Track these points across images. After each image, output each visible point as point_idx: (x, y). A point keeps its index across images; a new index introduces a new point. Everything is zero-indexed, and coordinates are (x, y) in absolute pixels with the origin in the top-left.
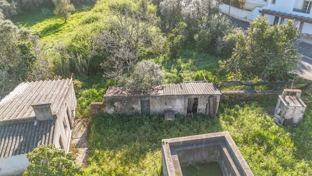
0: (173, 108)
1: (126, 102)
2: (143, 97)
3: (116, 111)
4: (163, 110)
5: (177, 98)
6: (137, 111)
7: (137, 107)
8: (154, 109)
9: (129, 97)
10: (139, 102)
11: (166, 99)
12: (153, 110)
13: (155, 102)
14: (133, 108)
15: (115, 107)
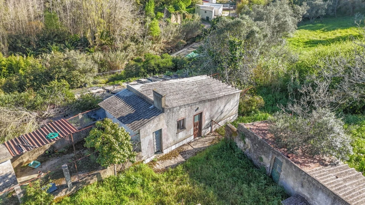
0: (311, 200)
1: (257, 145)
2: (276, 153)
3: (245, 149)
4: (296, 190)
5: (321, 189)
6: (265, 166)
7: (267, 161)
8: (285, 180)
9: (262, 142)
10: (270, 157)
11: (304, 178)
12: (283, 181)
13: (289, 172)
14: (261, 159)
15: (245, 143)
